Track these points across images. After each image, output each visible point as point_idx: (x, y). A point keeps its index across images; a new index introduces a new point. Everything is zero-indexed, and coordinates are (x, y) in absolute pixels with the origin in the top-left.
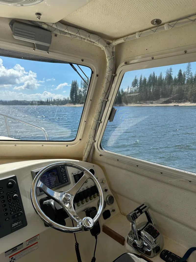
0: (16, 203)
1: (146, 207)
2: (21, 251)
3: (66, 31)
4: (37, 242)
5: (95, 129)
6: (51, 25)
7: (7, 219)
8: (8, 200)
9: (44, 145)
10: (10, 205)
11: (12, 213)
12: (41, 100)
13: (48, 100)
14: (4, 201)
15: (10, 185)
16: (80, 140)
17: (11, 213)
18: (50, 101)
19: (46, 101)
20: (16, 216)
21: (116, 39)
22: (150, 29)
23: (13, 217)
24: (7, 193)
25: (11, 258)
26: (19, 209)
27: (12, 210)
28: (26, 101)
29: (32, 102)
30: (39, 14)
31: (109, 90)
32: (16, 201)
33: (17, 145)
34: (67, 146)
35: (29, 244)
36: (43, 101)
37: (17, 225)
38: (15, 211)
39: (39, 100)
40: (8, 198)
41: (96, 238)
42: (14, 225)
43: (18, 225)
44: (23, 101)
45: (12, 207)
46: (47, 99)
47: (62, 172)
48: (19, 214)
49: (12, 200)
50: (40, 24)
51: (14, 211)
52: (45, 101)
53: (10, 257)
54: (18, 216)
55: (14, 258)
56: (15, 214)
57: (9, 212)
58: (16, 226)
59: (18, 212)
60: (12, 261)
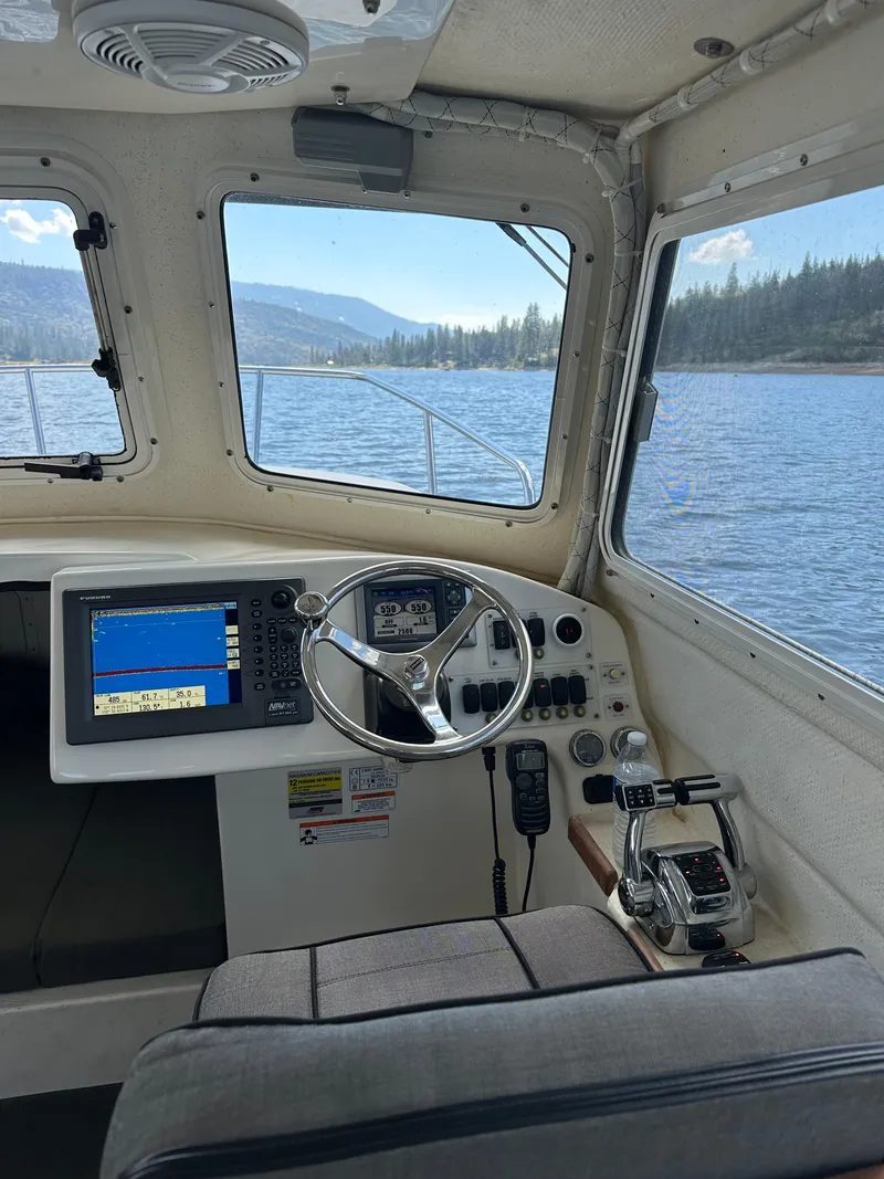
1: (717, 785)
2: (334, 822)
3: (447, 117)
4: (386, 817)
5: (596, 469)
6: (398, 106)
7: (260, 687)
9: (434, 512)
10: (271, 650)
11: (275, 674)
14: (260, 638)
16: (553, 508)
17: (271, 675)
20: (283, 685)
21: (633, 115)
22: (708, 72)
23: (276, 685)
24: (271, 619)
25: (305, 829)
27: (277, 667)
30: (340, 89)
31: (630, 313)
33: (354, 501)
34: (508, 525)
37: (281, 711)
38: (283, 672)
40: (270, 632)
41: (532, 845)
42: (273, 707)
43: (284, 710)
45: (276, 658)
47: (450, 603)
48: (293, 684)
49: (280, 642)
50: (366, 110)
51: (280, 669)
53: (302, 826)
54: (288, 687)
55: (314, 834)
56: (281, 678)
57: (267, 671)
58: (278, 711)
59: (290, 677)
60: (308, 840)
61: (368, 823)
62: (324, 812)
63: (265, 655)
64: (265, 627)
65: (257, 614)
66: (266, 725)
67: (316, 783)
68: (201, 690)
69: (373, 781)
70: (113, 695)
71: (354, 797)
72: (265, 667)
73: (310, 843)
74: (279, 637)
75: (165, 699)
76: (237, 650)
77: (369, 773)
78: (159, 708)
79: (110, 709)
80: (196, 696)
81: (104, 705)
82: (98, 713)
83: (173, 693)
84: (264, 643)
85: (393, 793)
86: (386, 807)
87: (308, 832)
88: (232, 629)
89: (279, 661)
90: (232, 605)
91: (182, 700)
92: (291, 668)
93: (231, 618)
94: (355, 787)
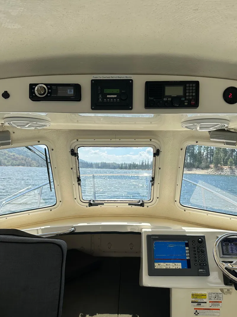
0: (203, 255)
2: (204, 309)
4: (219, 309)
7: (196, 264)
8: (198, 251)
11: (200, 261)
12: (134, 163)
13: (143, 163)
14: (195, 251)
15: (200, 240)
17: (199, 261)
18: (146, 164)
19: (141, 164)
20: (202, 264)
23: (200, 264)
24: (198, 246)
25: (196, 310)
26: (205, 261)
28: (116, 164)
29: (122, 165)
32: (203, 254)
35: (212, 306)
36: (136, 164)
37: (202, 272)
39: (132, 162)
40: (198, 250)
42: (200, 270)
44: (112, 163)
46: (143, 161)
48: (205, 264)
51: (201, 260)
52: (139, 164)
53: (195, 309)
55: (198, 312)
56: (201, 262)
57: (198, 260)
58: (201, 272)
59: (204, 262)
60: (196, 314)
61: (214, 311)
62: (201, 305)
63: (197, 256)
64: (196, 248)
65: (194, 244)
66: (198, 276)
67: (199, 296)
68: (180, 264)
69: (215, 297)
70: (159, 263)
71: (210, 302)
72: (197, 259)
73: (197, 315)
74: (200, 251)
75: (172, 266)
76: (189, 254)
77: (214, 295)
78: (170, 268)
79: (158, 267)
80: (179, 266)
81: (157, 266)
82: (155, 268)
83: (173, 264)
84: (196, 253)
85: (221, 302)
86: (219, 306)
87: (196, 311)
88: (187, 248)
89: (201, 258)
90: (187, 242)
91: (176, 266)
92: (204, 260)
93: (187, 245)
94: (210, 299)
